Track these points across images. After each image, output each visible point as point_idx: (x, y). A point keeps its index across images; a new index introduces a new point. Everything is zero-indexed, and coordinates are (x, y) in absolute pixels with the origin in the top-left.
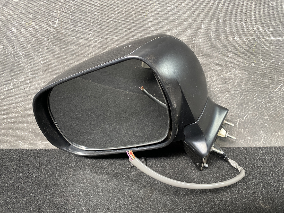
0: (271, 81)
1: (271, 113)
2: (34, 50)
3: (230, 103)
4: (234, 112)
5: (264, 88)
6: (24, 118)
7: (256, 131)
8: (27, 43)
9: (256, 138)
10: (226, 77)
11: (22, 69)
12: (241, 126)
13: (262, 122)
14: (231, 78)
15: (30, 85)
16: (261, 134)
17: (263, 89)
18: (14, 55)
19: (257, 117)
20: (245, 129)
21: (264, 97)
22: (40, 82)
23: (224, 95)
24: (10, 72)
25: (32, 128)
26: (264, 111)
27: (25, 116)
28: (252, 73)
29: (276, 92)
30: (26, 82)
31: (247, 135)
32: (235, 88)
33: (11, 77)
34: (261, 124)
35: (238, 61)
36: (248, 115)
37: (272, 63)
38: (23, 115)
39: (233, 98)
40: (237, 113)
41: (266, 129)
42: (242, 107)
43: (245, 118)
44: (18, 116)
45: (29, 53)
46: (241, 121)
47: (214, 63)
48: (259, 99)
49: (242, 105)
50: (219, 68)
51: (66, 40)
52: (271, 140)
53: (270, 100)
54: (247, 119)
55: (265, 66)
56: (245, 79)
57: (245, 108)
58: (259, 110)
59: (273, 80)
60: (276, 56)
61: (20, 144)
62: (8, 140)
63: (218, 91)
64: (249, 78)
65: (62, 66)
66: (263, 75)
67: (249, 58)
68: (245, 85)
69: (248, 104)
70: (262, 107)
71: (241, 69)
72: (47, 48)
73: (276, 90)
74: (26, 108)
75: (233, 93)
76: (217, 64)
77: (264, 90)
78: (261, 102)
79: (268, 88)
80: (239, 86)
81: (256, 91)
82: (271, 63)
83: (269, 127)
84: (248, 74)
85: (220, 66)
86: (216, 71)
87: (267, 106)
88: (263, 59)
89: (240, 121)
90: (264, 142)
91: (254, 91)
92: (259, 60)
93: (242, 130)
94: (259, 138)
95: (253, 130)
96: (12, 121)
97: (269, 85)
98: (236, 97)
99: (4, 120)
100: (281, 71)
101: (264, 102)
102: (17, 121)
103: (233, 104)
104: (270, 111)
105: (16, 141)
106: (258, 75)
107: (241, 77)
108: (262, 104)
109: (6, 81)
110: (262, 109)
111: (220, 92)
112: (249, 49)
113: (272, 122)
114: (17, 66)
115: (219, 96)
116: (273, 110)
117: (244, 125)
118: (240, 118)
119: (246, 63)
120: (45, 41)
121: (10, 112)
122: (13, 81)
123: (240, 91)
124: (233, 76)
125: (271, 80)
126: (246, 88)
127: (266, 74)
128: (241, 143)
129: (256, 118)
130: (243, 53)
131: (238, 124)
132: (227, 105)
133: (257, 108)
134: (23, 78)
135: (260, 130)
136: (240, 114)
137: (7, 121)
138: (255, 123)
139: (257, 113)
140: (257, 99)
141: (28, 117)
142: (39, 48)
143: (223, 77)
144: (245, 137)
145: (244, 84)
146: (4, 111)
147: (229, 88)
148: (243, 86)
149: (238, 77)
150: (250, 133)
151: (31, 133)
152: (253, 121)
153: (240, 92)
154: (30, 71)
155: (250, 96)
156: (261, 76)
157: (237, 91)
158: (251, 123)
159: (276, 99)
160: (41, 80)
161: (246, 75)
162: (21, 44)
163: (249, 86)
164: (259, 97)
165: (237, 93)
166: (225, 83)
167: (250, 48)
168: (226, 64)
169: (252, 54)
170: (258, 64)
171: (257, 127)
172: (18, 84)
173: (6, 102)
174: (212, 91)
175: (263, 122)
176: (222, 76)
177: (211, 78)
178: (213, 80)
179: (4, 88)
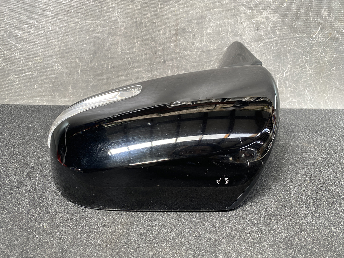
0: (307, 24)
1: (314, 67)
3: (266, 54)
4: (272, 65)
5: (301, 33)
6: (43, 68)
7: (300, 91)
9: (301, 100)
10: (257, 22)
11: (44, 10)
12: (282, 84)
13: (305, 79)
14: (263, 22)
15: (51, 28)
16: (307, 95)
17: (300, 35)
19: (299, 72)
20: (287, 88)
21: (303, 46)
22: (61, 25)
23: (258, 44)
24: (32, 13)
25: (51, 81)
26: (306, 65)
27: (44, 66)
28: (286, 15)
29: (315, 38)
30: (47, 26)
31: (290, 95)
32: (269, 35)
33: (32, 19)
34: (305, 81)
35: (268, 2)
36: (288, 70)
38: (42, 65)
39: (268, 48)
40: (275, 67)
41: (312, 89)
42: (280, 59)
43: (286, 73)
44: (37, 66)
46: (281, 77)
47: (243, 5)
48: (298, 48)
49: (279, 57)
50: (249, 11)
52: (320, 103)
53: (310, 48)
54: (288, 75)
55: (298, 5)
56: (278, 23)
57: (283, 61)
58: (300, 63)
59: (310, 23)
61: (38, 101)
62: (25, 95)
63: (251, 39)
64: (283, 21)
65: (84, 7)
66: (298, 17)
68: (280, 30)
69: (286, 55)
70: (302, 59)
71: (273, 12)
73: (315, 35)
74: (45, 56)
75: (268, 42)
76: (246, 6)
77: (301, 36)
78: (300, 53)
79: (305, 33)
80: (273, 32)
81: (293, 38)
83: (315, 85)
84: (281, 17)
85: (250, 8)
86: (246, 14)
87: (308, 58)
89: (279, 77)
90: (312, 105)
91: (290, 38)
93: (284, 89)
94: (305, 100)
95: (296, 89)
96: (31, 73)
97: (306, 29)
98: (271, 46)
99: (22, 70)
100: (317, 10)
101: (304, 52)
102: (35, 73)
103: (270, 55)
104: (313, 65)
105: (33, 97)
106: (292, 17)
107: (274, 21)
108: (302, 55)
109: (27, 23)
110: (303, 61)
111: (253, 41)
113: (317, 79)
114: (39, 7)
115: (252, 45)
116: (315, 62)
117: (285, 83)
118: (280, 73)
119: (277, 4)
121: (29, 61)
122: (34, 24)
123: (275, 38)
124: (265, 20)
125: (307, 22)
126: (281, 34)
127: (300, 15)
128: (284, 105)
129: (298, 74)
131: (279, 81)
132: (262, 57)
133: (297, 60)
134: (44, 21)
135: (305, 89)
136: (279, 67)
137: (25, 72)
138: (297, 81)
139: (298, 67)
140: (296, 48)
141: (47, 68)
143: (254, 22)
144: (289, 98)
145: (278, 29)
146: (23, 60)
147: (262, 35)
148: (277, 32)
149: (270, 21)
150: (293, 93)
151: (50, 87)
152: (295, 77)
153: (275, 40)
154: (52, 13)
155: (287, 45)
156: (296, 19)
157: (272, 38)
158: (293, 80)
159: (317, 47)
160: (62, 23)
161: (279, 18)
163: (285, 31)
164: (297, 46)
165: (272, 42)
166: (258, 29)
168: (256, 6)
170: (291, 4)
171: (301, 86)
172: (39, 27)
173: (25, 49)
174: (244, 39)
175: (307, 79)
176: (253, 20)
177: (241, 23)
178: (244, 26)
179: (24, 32)
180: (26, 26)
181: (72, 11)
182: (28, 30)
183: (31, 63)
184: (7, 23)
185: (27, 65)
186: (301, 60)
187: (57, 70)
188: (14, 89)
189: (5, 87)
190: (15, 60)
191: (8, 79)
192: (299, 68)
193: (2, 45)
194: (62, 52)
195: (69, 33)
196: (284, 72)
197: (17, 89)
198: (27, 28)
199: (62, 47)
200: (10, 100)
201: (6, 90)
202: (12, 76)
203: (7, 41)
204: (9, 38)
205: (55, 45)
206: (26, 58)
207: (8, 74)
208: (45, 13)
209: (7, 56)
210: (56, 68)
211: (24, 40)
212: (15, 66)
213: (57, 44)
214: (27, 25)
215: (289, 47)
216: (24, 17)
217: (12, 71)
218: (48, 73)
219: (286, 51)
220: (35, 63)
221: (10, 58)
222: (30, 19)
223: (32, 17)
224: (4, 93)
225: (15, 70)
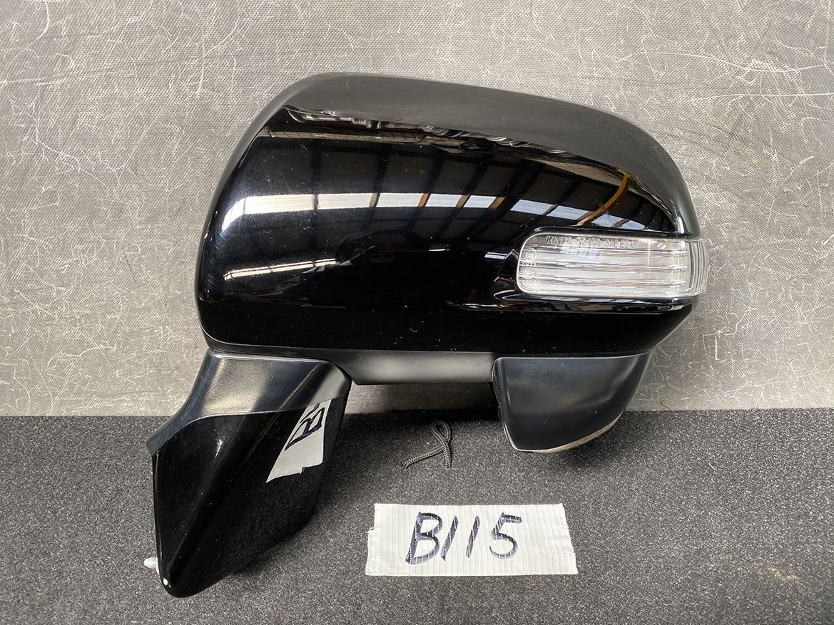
0: (808, 218)
1: (818, 310)
2: (147, 161)
4: (704, 308)
5: (788, 236)
6: (131, 336)
7: (774, 364)
8: (129, 143)
9: (775, 384)
11: (120, 210)
12: (728, 350)
13: (790, 338)
15: (140, 250)
16: (790, 372)
17: (784, 240)
18: (97, 174)
19: (775, 322)
20: (741, 358)
21: (791, 265)
22: (165, 242)
24: (90, 219)
25: (151, 362)
26: (796, 305)
27: (132, 331)
28: (750, 195)
29: (825, 248)
30: (129, 244)
31: (748, 375)
33: (93, 231)
34: (789, 341)
35: (706, 164)
36: (747, 317)
37: (808, 163)
38: (127, 329)
40: (712, 311)
41: (805, 358)
42: (728, 293)
43: (739, 326)
44: (115, 331)
45: (135, 169)
46: (726, 335)
48: (776, 268)
49: (725, 289)
51: (227, 127)
52: (823, 390)
53: (811, 270)
54: (745, 330)
55: (786, 173)
56: (729, 212)
57: (735, 298)
58: (780, 302)
59: (815, 214)
60: (818, 144)
61: (125, 404)
62: (95, 393)
64: (742, 209)
66: (784, 200)
67: (737, 153)
68: (731, 230)
69: (745, 285)
70: (787, 292)
71: (715, 187)
72: (179, 153)
73: (826, 242)
74: (133, 310)
77: (788, 243)
78: (783, 279)
79: (800, 236)
80: (714, 233)
81: (764, 247)
82: (803, 164)
83: (814, 350)
84: (736, 199)
87: (801, 289)
88: (781, 154)
89: (722, 334)
90: (801, 396)
91: (758, 247)
92: (768, 157)
93: (733, 360)
94: (785, 384)
95: (764, 360)
96: (102, 346)
97: (804, 228)
99: (81, 342)
101: (792, 278)
102: (113, 346)
104: (813, 305)
105: (114, 396)
106: (768, 200)
107: (716, 209)
108: (788, 284)
109: (81, 242)
110: (787, 298)
112: (734, 128)
113: (820, 337)
114: (107, 204)
116: (821, 300)
117: (736, 347)
118: (724, 325)
119: (729, 169)
120: (172, 135)
121: (96, 321)
122: (99, 243)
123: (717, 247)
125: (808, 212)
126: (735, 239)
127: (790, 197)
128: (728, 397)
129: (773, 326)
130: (717, 140)
131: (719, 344)
133: (774, 296)
134: (121, 235)
135: (787, 360)
136: (722, 313)
137: (89, 346)
138: (769, 342)
139: (774, 311)
140: (771, 270)
141: (139, 335)
142: (158, 155)
144: (742, 382)
145: (728, 228)
146: (80, 320)
148: (724, 233)
149: (707, 208)
150: (756, 368)
151: (151, 375)
152: (764, 333)
153: (718, 252)
154: (139, 214)
155: (747, 262)
156: (777, 204)
158: (757, 340)
159: (828, 267)
160: (166, 237)
161: (731, 201)
162: (113, 147)
163: (744, 232)
164: (775, 264)
167: (738, 124)
169: (744, 141)
170: (767, 170)
171: (778, 352)
172: (111, 248)
173: (83, 296)
175: (795, 337)
179: (77, 261)
180: (81, 247)
181: (189, 209)
182: (85, 256)
183: (99, 327)
184: (33, 244)
185: (91, 330)
186: (783, 296)
187: (165, 339)
188: (67, 381)
189: (46, 378)
190: (63, 322)
191: (52, 361)
192: (777, 314)
193: (28, 291)
194: (172, 300)
195: (185, 257)
196: (735, 323)
197: (76, 381)
198: (83, 251)
199: (171, 290)
200: (62, 403)
201: (51, 384)
202: (60, 355)
203: (38, 282)
204: (42, 277)
205: (155, 286)
206: (87, 316)
207: (50, 352)
208: (123, 216)
209: (41, 314)
210: (160, 336)
211: (79, 279)
212: (64, 335)
213: (158, 282)
214: (82, 244)
215: (753, 266)
216: (71, 227)
217: (58, 344)
218: (142, 346)
219: (745, 276)
220: (110, 325)
221: (50, 318)
222: (86, 231)
223: (91, 226)
224: (46, 389)
225: (65, 342)
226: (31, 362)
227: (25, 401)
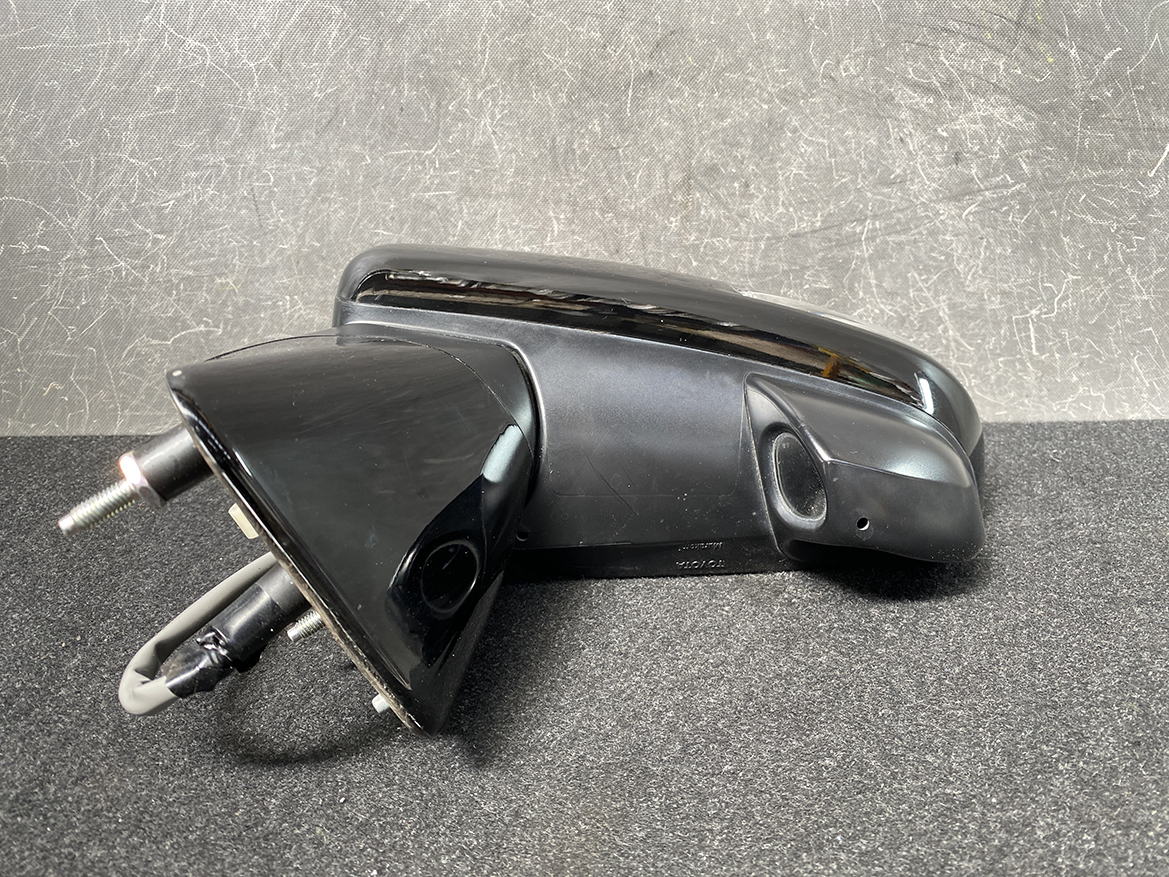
180: (194, 175)
181: (341, 122)
182: (199, 188)
183: (203, 296)
184: (133, 168)
185: (191, 302)
186: (1110, 257)
187: (291, 317)
188: (146, 384)
189: (117, 379)
190: (154, 288)
191: (129, 351)
192: (1106, 284)
193: (114, 239)
194: (307, 257)
195: (330, 192)
196: (1053, 299)
197: (158, 384)
198: (197, 181)
199: (307, 240)
200: (133, 419)
201: (121, 389)
202: (142, 342)
203: (130, 226)
204: (136, 218)
205: (286, 234)
206: (188, 280)
207: (130, 335)
208: (256, 130)
209: (127, 275)
210: (285, 311)
211: (186, 222)
212: (152, 308)
213: (291, 228)
214: (196, 170)
215: (1067, 213)
216: (186, 145)
217: (142, 323)
218: (259, 326)
219: (1058, 229)
220: (218, 294)
221: (138, 282)
222: (205, 151)
223: (212, 144)
224: (112, 397)
225: (152, 321)
226: (100, 352)
227: (80, 416)
